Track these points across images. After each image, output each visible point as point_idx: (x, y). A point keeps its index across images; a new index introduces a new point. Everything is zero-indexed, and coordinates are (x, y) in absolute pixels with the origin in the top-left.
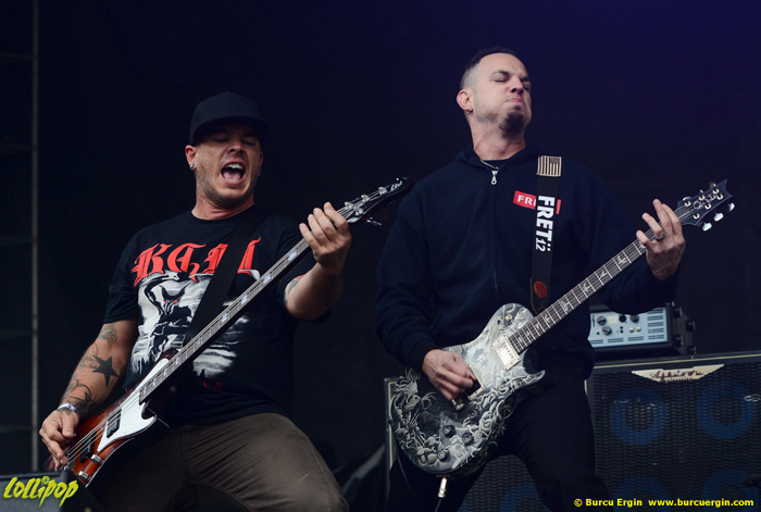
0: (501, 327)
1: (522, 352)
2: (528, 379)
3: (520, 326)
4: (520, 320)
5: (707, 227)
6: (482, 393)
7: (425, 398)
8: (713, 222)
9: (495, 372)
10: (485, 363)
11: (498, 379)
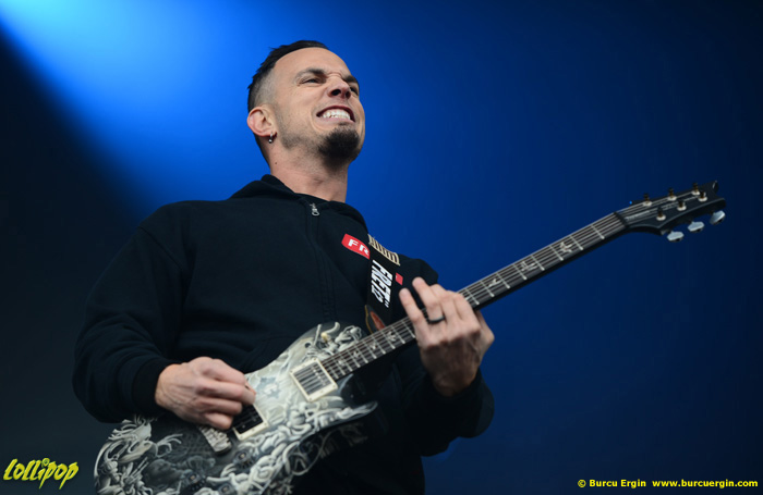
0: (309, 350)
1: (342, 377)
2: (344, 414)
3: (343, 347)
4: (344, 342)
5: (674, 236)
6: (263, 432)
7: (163, 442)
8: (686, 232)
9: (290, 406)
10: (274, 394)
11: (294, 414)
